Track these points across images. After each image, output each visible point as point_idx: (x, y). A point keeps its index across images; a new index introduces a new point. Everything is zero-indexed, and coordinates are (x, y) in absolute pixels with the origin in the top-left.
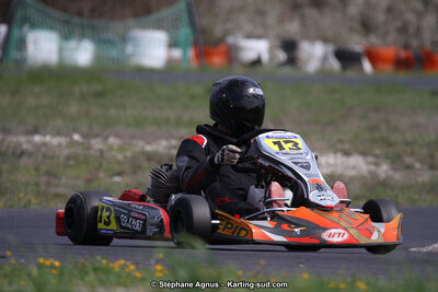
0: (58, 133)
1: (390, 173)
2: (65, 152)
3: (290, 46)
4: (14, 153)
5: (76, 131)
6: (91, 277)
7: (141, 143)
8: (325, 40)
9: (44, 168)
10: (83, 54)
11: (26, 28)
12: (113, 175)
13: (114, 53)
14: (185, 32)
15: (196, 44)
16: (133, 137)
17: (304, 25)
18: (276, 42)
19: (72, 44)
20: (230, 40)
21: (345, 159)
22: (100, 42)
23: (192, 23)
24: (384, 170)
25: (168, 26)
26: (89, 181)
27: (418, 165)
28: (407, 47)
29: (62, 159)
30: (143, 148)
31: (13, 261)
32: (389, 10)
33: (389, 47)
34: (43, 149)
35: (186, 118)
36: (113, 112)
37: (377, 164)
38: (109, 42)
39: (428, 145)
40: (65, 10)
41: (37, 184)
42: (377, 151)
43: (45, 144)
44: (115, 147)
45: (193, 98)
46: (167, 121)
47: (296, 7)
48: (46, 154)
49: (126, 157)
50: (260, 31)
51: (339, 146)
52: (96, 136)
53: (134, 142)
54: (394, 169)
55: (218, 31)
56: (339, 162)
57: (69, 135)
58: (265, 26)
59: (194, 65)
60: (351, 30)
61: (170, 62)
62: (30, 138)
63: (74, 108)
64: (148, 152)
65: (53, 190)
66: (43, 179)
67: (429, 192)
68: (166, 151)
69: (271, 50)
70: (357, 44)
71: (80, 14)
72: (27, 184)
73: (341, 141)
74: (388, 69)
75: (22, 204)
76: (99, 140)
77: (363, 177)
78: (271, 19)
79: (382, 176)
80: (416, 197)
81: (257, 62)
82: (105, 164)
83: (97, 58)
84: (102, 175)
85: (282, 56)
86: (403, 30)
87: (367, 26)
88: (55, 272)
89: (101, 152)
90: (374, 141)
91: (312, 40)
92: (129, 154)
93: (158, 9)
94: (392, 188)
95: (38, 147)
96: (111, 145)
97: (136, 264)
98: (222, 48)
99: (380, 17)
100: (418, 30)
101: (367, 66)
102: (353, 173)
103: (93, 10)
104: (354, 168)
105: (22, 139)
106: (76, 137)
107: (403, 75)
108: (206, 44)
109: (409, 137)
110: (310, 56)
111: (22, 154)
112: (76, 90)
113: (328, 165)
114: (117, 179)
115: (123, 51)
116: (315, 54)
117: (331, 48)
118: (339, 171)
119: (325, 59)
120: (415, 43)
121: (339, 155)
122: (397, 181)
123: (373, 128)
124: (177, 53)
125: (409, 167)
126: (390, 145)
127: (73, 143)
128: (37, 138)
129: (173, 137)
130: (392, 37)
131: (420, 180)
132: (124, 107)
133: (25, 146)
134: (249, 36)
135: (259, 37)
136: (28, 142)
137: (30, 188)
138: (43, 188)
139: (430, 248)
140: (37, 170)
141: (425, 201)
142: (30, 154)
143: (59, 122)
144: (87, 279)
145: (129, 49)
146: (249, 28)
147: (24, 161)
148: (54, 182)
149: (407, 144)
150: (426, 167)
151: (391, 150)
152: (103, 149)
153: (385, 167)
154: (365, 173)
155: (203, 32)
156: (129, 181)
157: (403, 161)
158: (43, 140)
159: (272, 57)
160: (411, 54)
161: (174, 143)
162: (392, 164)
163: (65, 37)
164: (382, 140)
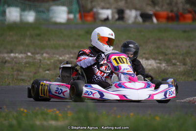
0: (21, 53)
2: (25, 61)
3: (121, 13)
4: (2, 62)
5: (29, 51)
6: (40, 117)
7: (57, 56)
8: (136, 9)
9: (15, 68)
10: (31, 17)
11: (6, 6)
12: (46, 71)
13: (44, 16)
14: (75, 7)
15: (80, 12)
16: (54, 54)
17: (126, 3)
18: (115, 11)
19: (26, 13)
20: (95, 10)
21: (146, 61)
22: (38, 12)
23: (78, 2)
25: (68, 4)
26: (35, 73)
27: (178, 64)
28: (172, 11)
29: (23, 64)
30: (58, 58)
31: (6, 110)
33: (164, 13)
34: (15, 60)
35: (77, 44)
36: (45, 42)
37: (160, 63)
38: (43, 12)
39: (183, 54)
41: (12, 75)
42: (160, 58)
43: (16, 57)
44: (47, 58)
45: (79, 36)
46: (68, 46)
48: (16, 62)
49: (51, 62)
50: (108, 6)
51: (144, 56)
53: (55, 56)
54: (168, 66)
55: (89, 6)
56: (144, 63)
57: (26, 53)
58: (109, 3)
59: (79, 21)
60: (148, 4)
61: (69, 20)
62: (9, 55)
63: (27, 41)
64: (61, 60)
65: (20, 77)
66: (16, 73)
69: (113, 14)
70: (150, 11)
72: (8, 75)
73: (144, 54)
74: (164, 21)
75: (7, 84)
76: (39, 55)
77: (155, 69)
79: (163, 68)
80: (178, 77)
81: (107, 19)
82: (42, 65)
83: (37, 19)
84: (41, 70)
85: (117, 16)
86: (170, 4)
87: (154, 3)
88: (24, 115)
89: (40, 60)
90: (159, 53)
91: (130, 9)
92: (52, 61)
94: (167, 74)
95: (13, 58)
96: (44, 57)
97: (59, 110)
98: (92, 13)
100: (177, 3)
101: (155, 20)
102: (150, 67)
104: (150, 65)
105: (6, 55)
106: (29, 54)
107: (171, 25)
108: (84, 12)
109: (174, 51)
110: (130, 16)
111: (6, 62)
112: (28, 33)
114: (47, 72)
116: (132, 15)
117: (138, 13)
119: (136, 17)
120: (175, 9)
121: (144, 60)
122: (169, 71)
123: (158, 48)
124: (71, 16)
125: (174, 64)
126: (166, 55)
127: (28, 57)
128: (12, 55)
129: (71, 53)
130: (165, 7)
131: (179, 70)
132: (49, 40)
133: (7, 58)
134: (103, 8)
135: (108, 8)
136: (9, 57)
137: (9, 77)
138: (15, 77)
139: (185, 100)
140: (12, 69)
141: (182, 79)
142: (9, 62)
143: (21, 48)
144: (38, 117)
145: (51, 15)
146: (103, 4)
147: (7, 65)
148: (20, 73)
149: (173, 54)
150: (182, 64)
151: (166, 57)
152: (41, 59)
153: (164, 65)
154: (155, 67)
155: (83, 7)
156: (53, 73)
157: (172, 62)
158: (15, 55)
159: (113, 17)
160: (173, 14)
161: (72, 56)
162: (167, 63)
163: (23, 10)
164: (162, 53)
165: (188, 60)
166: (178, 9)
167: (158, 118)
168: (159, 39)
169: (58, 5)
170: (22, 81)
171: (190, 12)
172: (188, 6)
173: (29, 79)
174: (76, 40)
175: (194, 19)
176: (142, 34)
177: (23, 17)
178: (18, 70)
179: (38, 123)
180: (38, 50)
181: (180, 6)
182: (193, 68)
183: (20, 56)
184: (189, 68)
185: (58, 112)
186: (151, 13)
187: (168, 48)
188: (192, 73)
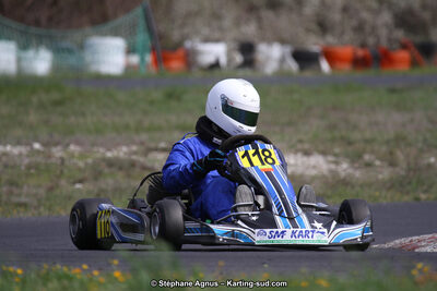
0: (18, 143)
1: (350, 171)
2: (26, 161)
3: (247, 49)
5: (36, 140)
6: (54, 284)
7: (102, 150)
8: (283, 42)
9: (5, 177)
10: (41, 63)
12: (74, 183)
13: (72, 60)
14: (142, 37)
15: (153, 50)
16: (94, 145)
17: (260, 27)
18: (234, 45)
19: (30, 53)
20: (188, 44)
21: (305, 159)
22: (57, 51)
23: (149, 29)
24: (344, 168)
25: (127, 33)
26: (51, 189)
27: (378, 163)
28: (363, 46)
29: (23, 168)
30: (103, 154)
32: (345, 9)
33: (346, 46)
34: (4, 159)
35: (146, 123)
36: (72, 119)
37: (337, 163)
38: (70, 51)
39: (387, 142)
40: (21, 20)
42: (337, 150)
43: (5, 154)
44: (76, 154)
45: (152, 103)
46: (127, 127)
47: (252, 9)
48: (8, 164)
49: (86, 164)
50: (217, 35)
51: (299, 146)
52: (56, 144)
53: (95, 149)
54: (356, 169)
55: (176, 35)
56: (299, 162)
57: (29, 144)
58: (221, 29)
59: (153, 70)
60: (308, 30)
61: (129, 68)
63: (33, 117)
64: (109, 158)
65: (15, 199)
66: (5, 189)
67: (391, 187)
68: (126, 157)
69: (229, 53)
70: (314, 45)
71: (37, 23)
73: (301, 141)
74: (346, 68)
76: (59, 148)
77: (324, 176)
78: (227, 22)
79: (343, 174)
80: (377, 194)
81: (216, 65)
82: (66, 171)
83: (55, 68)
84: (63, 182)
85: (239, 58)
86: (360, 28)
87: (323, 27)
88: (17, 280)
89: (62, 160)
90: (333, 140)
91: (270, 42)
92: (90, 161)
93: (115, 16)
94: (353, 187)
96: (72, 152)
98: (180, 53)
99: (336, 16)
100: (374, 28)
101: (325, 66)
102: (313, 172)
103: (50, 19)
104: (314, 167)
106: (37, 146)
107: (360, 74)
108: (165, 50)
109: (368, 135)
110: (268, 58)
112: (35, 99)
114: (78, 186)
115: (82, 58)
116: (273, 55)
117: (288, 50)
118: (299, 170)
119: (282, 60)
120: (371, 41)
121: (299, 155)
122: (358, 179)
123: (332, 127)
124: (135, 59)
125: (369, 165)
126: (350, 143)
127: (34, 152)
129: (133, 143)
130: (349, 36)
131: (380, 177)
132: (83, 114)
134: (207, 40)
135: (217, 41)
138: (4, 198)
139: (391, 244)
141: (386, 197)
143: (19, 132)
144: (50, 285)
145: (88, 57)
146: (206, 31)
148: (16, 191)
149: (367, 141)
150: (386, 164)
151: (351, 149)
152: (65, 156)
153: (345, 166)
154: (325, 172)
155: (161, 37)
156: (91, 188)
157: (363, 159)
158: (3, 149)
159: (230, 60)
160: (368, 52)
161: (134, 148)
162: (352, 162)
163: (23, 47)
164: (342, 138)
165: (400, 155)
166: (378, 41)
168: (335, 108)
169: (104, 34)
170: (22, 209)
171: (404, 47)
172: (400, 34)
173: (35, 203)
174: (146, 113)
175: (414, 63)
176: (296, 96)
177: (25, 64)
180: (57, 137)
181: (383, 33)
182: (412, 173)
183: (16, 150)
184: (403, 173)
186: (316, 49)
187: (355, 127)
188: (410, 183)
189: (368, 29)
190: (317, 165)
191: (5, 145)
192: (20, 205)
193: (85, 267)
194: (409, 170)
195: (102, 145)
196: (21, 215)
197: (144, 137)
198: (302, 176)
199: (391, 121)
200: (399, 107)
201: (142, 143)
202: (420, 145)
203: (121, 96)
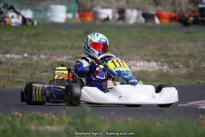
0: (17, 54)
1: (168, 69)
2: (21, 62)
3: (121, 12)
5: (25, 52)
6: (36, 121)
7: (55, 57)
8: (138, 9)
9: (11, 69)
12: (43, 72)
13: (41, 16)
14: (74, 6)
15: (79, 11)
16: (51, 55)
17: (127, 2)
18: (116, 10)
20: (95, 9)
21: (148, 63)
22: (35, 11)
23: (77, 1)
24: (166, 68)
25: (66, 3)
26: (32, 75)
27: (181, 66)
28: (175, 11)
29: (19, 65)
30: (56, 59)
33: (167, 12)
34: (11, 61)
35: (75, 45)
36: (42, 43)
37: (162, 66)
38: (40, 11)
39: (186, 56)
41: (8, 77)
42: (162, 60)
43: (11, 58)
44: (44, 59)
45: (78, 36)
46: (67, 47)
48: (12, 63)
49: (48, 64)
50: (108, 5)
51: (145, 57)
52: (35, 54)
53: (52, 57)
54: (170, 68)
55: (89, 5)
56: (145, 65)
57: (22, 54)
58: (110, 2)
59: (78, 21)
60: (149, 4)
61: (67, 19)
62: (5, 56)
63: (24, 41)
64: (59, 61)
65: (16, 79)
66: (11, 74)
67: (186, 78)
68: (66, 61)
69: (113, 13)
70: (152, 11)
72: (4, 77)
73: (146, 55)
74: (166, 22)
75: (2, 86)
76: (36, 56)
77: (156, 71)
79: (165, 71)
80: (181, 80)
81: (107, 19)
82: (39, 67)
84: (37, 72)
85: (117, 16)
86: (173, 4)
87: (156, 1)
88: (19, 119)
89: (37, 62)
90: (160, 55)
91: (132, 9)
92: (50, 62)
94: (169, 77)
95: (9, 59)
96: (42, 58)
97: (55, 114)
98: (91, 13)
100: (180, 3)
101: (157, 20)
102: (152, 70)
104: (152, 67)
105: (1, 56)
106: (26, 55)
108: (84, 10)
109: (177, 53)
110: (131, 16)
111: (1, 63)
112: (25, 33)
113: (140, 66)
114: (44, 74)
115: (46, 15)
116: (133, 15)
117: (140, 13)
118: (145, 69)
119: (138, 17)
120: (178, 9)
121: (145, 62)
122: (172, 73)
123: (160, 49)
124: (70, 16)
125: (177, 67)
126: (168, 57)
127: (25, 58)
128: (8, 56)
129: (70, 54)
130: (168, 7)
131: (182, 72)
132: (47, 41)
133: (3, 59)
134: (103, 7)
135: (108, 8)
136: (4, 58)
137: (5, 79)
138: (11, 79)
139: (187, 104)
140: (8, 70)
141: (184, 82)
142: (5, 63)
143: (17, 48)
144: (33, 122)
145: (49, 14)
146: (103, 3)
147: (2, 66)
148: (16, 75)
149: (176, 56)
150: (184, 67)
151: (169, 59)
152: (38, 60)
154: (157, 70)
155: (82, 6)
156: (50, 75)
157: (174, 64)
158: (11, 56)
159: (114, 17)
160: (177, 15)
161: (70, 57)
162: (169, 65)
164: (165, 54)
165: (191, 63)
166: (182, 9)
167: (158, 124)
168: (161, 40)
169: (56, 4)
170: (18, 84)
172: (191, 6)
173: (25, 81)
174: (75, 40)
176: (144, 34)
178: (14, 72)
179: (33, 128)
180: (35, 51)
181: (184, 6)
182: (196, 71)
183: (16, 57)
184: (192, 71)
185: (54, 116)
186: (153, 12)
187: (170, 49)
188: (195, 76)
189: (177, 4)
190: (153, 66)
191: (11, 54)
192: (18, 82)
193: (51, 114)
194: (195, 69)
195: (55, 55)
196: (19, 87)
197: (74, 52)
198: (146, 71)
199: (187, 47)
200: (190, 40)
201: (73, 55)
202: (200, 58)
203: (65, 32)
